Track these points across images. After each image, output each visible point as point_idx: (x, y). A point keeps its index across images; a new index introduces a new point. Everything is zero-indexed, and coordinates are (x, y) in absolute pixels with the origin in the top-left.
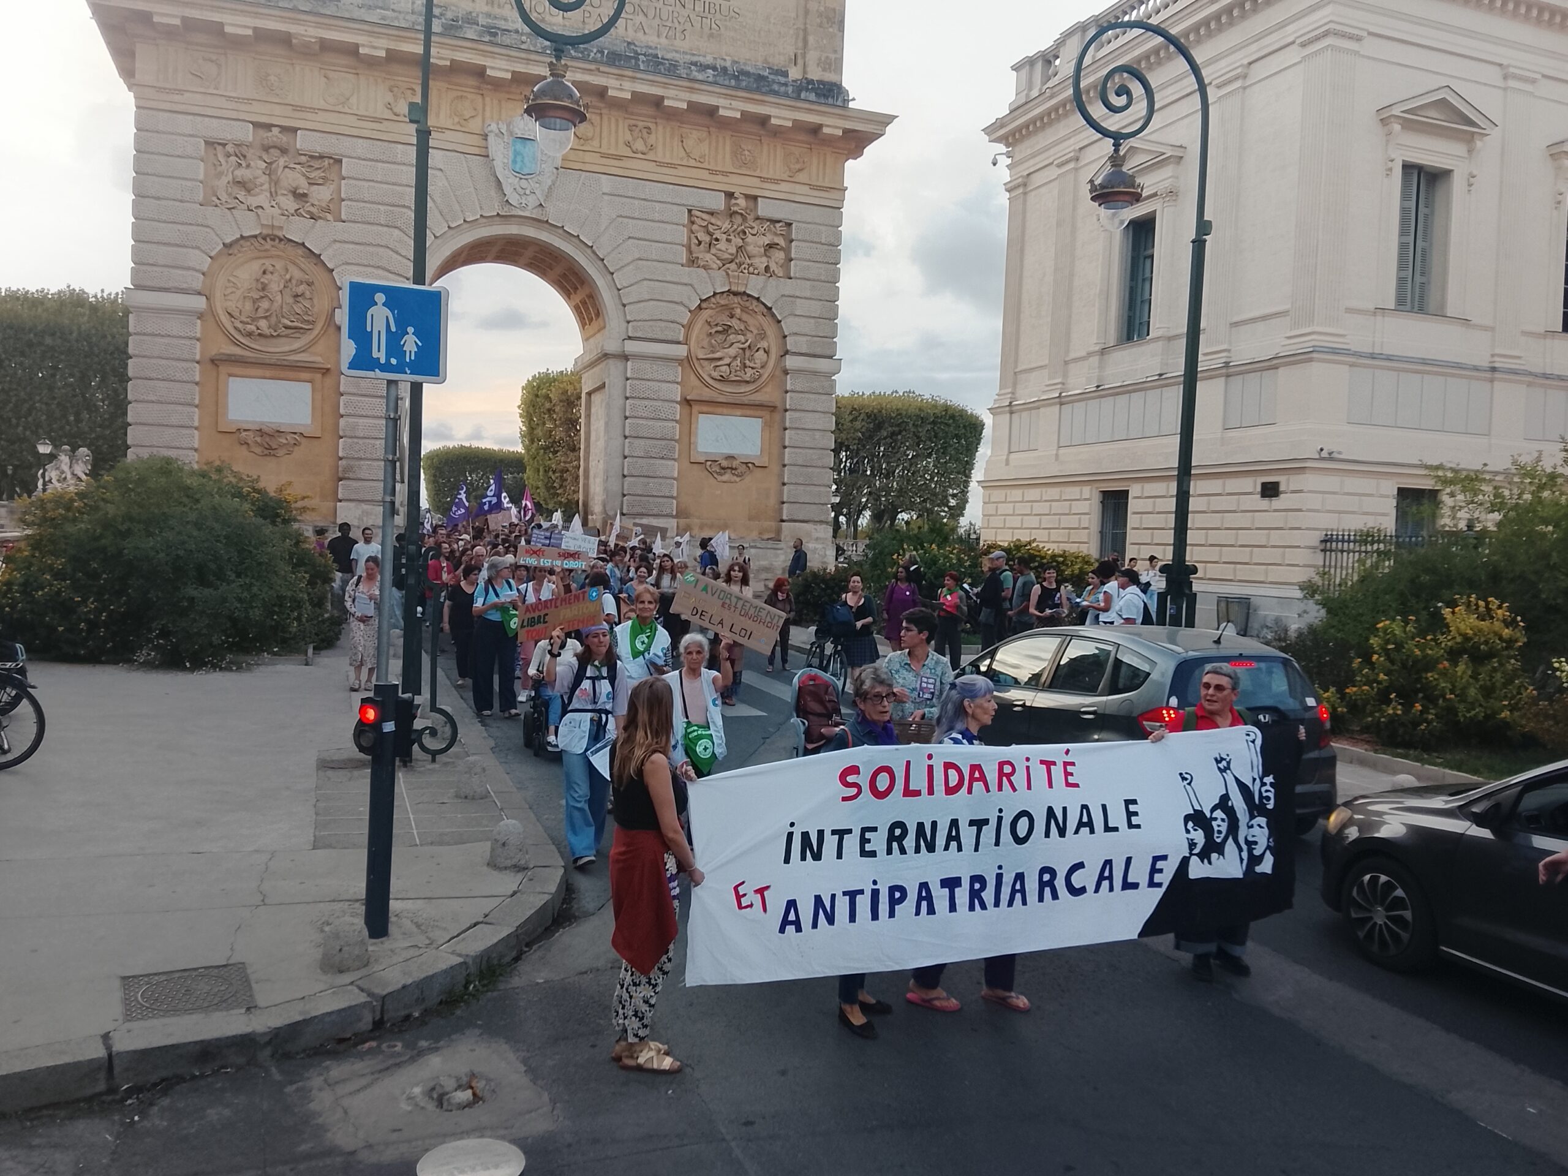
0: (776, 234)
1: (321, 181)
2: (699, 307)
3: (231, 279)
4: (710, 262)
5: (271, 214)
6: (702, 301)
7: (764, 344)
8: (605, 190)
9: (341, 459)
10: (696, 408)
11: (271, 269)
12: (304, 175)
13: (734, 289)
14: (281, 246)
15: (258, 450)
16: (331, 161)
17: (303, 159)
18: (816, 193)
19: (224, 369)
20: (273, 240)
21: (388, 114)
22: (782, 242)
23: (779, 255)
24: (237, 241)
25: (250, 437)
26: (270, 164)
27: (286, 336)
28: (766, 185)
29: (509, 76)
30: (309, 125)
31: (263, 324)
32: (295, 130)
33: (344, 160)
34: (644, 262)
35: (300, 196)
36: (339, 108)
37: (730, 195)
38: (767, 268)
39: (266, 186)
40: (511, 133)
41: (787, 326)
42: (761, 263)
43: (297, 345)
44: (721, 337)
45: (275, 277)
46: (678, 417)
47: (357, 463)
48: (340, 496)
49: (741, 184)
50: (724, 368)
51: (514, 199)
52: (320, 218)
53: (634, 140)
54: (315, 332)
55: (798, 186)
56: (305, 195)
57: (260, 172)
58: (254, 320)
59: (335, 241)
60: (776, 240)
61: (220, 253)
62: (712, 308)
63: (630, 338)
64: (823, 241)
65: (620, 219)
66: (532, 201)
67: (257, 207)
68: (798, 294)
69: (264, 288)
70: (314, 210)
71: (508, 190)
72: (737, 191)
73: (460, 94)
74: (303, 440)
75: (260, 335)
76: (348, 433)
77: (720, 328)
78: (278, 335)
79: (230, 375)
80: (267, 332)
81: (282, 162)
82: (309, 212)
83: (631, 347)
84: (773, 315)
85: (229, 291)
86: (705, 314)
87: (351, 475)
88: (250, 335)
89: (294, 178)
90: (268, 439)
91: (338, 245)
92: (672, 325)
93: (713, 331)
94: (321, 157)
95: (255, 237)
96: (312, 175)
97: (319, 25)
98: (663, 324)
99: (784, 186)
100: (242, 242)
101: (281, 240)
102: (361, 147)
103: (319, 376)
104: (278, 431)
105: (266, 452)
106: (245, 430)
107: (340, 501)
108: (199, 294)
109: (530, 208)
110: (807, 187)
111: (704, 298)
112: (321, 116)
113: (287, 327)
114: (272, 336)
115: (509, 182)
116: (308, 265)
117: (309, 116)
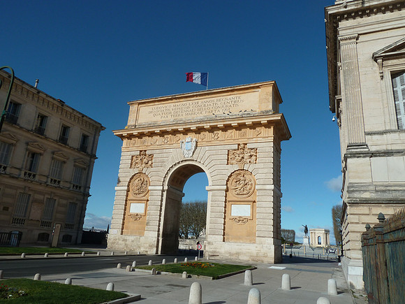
0: (253, 152)
2: (231, 175)
3: (134, 183)
4: (234, 163)
5: (141, 168)
7: (251, 183)
8: (207, 150)
9: (147, 220)
10: (231, 203)
13: (241, 169)
15: (134, 219)
21: (163, 144)
22: (255, 154)
23: (254, 158)
24: (135, 175)
28: (249, 140)
29: (183, 129)
30: (149, 149)
32: (146, 151)
33: (154, 155)
36: (154, 144)
37: (239, 145)
38: (250, 162)
40: (185, 141)
42: (248, 161)
43: (143, 195)
46: (224, 206)
47: (150, 221)
48: (146, 229)
49: (241, 142)
50: (238, 191)
51: (186, 156)
52: (149, 167)
55: (259, 138)
56: (147, 163)
57: (140, 160)
59: (151, 172)
61: (131, 177)
62: (235, 175)
63: (212, 185)
64: (267, 151)
66: (190, 156)
67: (138, 167)
68: (259, 167)
71: (184, 154)
72: (241, 143)
74: (142, 216)
75: (136, 194)
76: (149, 214)
79: (131, 203)
81: (144, 157)
83: (212, 188)
84: (253, 174)
86: (233, 177)
87: (148, 224)
89: (146, 160)
92: (223, 181)
93: (236, 181)
94: (150, 155)
95: (137, 173)
96: (149, 159)
99: (254, 139)
101: (142, 173)
102: (157, 151)
103: (146, 202)
104: (137, 215)
106: (132, 215)
108: (127, 186)
110: (262, 138)
111: (232, 172)
112: (151, 147)
114: (139, 194)
115: (185, 152)
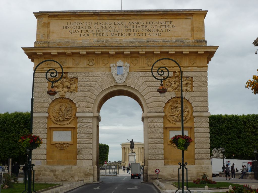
0: (189, 81)
1: (73, 83)
2: (168, 102)
3: (54, 108)
4: (170, 90)
5: (62, 93)
6: (168, 100)
7: (187, 110)
8: (141, 76)
9: (78, 149)
10: (168, 129)
11: (62, 105)
12: (69, 83)
13: (177, 96)
14: (64, 100)
15: (59, 148)
16: (75, 78)
17: (69, 79)
18: (199, 68)
19: (52, 130)
20: (63, 98)
21: (88, 66)
22: (190, 82)
23: (189, 86)
24: (55, 100)
25: (58, 145)
26: (62, 81)
27: (66, 120)
28: (185, 68)
29: (115, 53)
30: (71, 71)
31: (60, 118)
32: (67, 73)
33: (78, 78)
34: (152, 92)
35: (68, 88)
36: (77, 66)
37: (175, 72)
38: (186, 90)
39: (61, 86)
40: (116, 66)
41: (193, 105)
42: (185, 88)
43: (68, 122)
44: (175, 109)
45: (63, 107)
46: (163, 132)
47: (81, 150)
48: (77, 158)
50: (176, 118)
51: (118, 81)
52: (73, 92)
53: (148, 62)
54: (72, 119)
55: (194, 67)
56: (70, 87)
57: (60, 83)
58: (59, 117)
59: (76, 97)
60: (189, 82)
61: (51, 103)
62: (172, 102)
63: (149, 112)
64: (202, 80)
65: (145, 82)
66: (122, 81)
67: (59, 91)
68: (196, 95)
69: (61, 110)
70: (71, 90)
71: (116, 79)
72: (177, 71)
73: (104, 58)
74: (69, 145)
75: (60, 121)
76: (79, 143)
77: (174, 107)
78: (64, 120)
79: (53, 131)
80: (61, 120)
81: (64, 80)
82: (70, 91)
83: (149, 115)
84: (189, 102)
85: (53, 111)
86: (170, 104)
87: (80, 153)
88: (57, 121)
89: (67, 84)
90: (61, 145)
91: (77, 98)
92: (160, 108)
93: (172, 108)
94: (73, 78)
95: (59, 98)
96: (71, 82)
97: (71, 49)
98: (158, 108)
99: (190, 68)
100: (56, 100)
101: (64, 98)
102: (82, 74)
103: (73, 129)
104: (64, 143)
105: (61, 149)
106: (57, 144)
107: (78, 160)
108: (47, 113)
109: (122, 82)
110: (197, 67)
111: (169, 99)
112: (73, 69)
113: (66, 118)
114: (62, 121)
115: (116, 78)
116: (70, 103)
117: (70, 69)
